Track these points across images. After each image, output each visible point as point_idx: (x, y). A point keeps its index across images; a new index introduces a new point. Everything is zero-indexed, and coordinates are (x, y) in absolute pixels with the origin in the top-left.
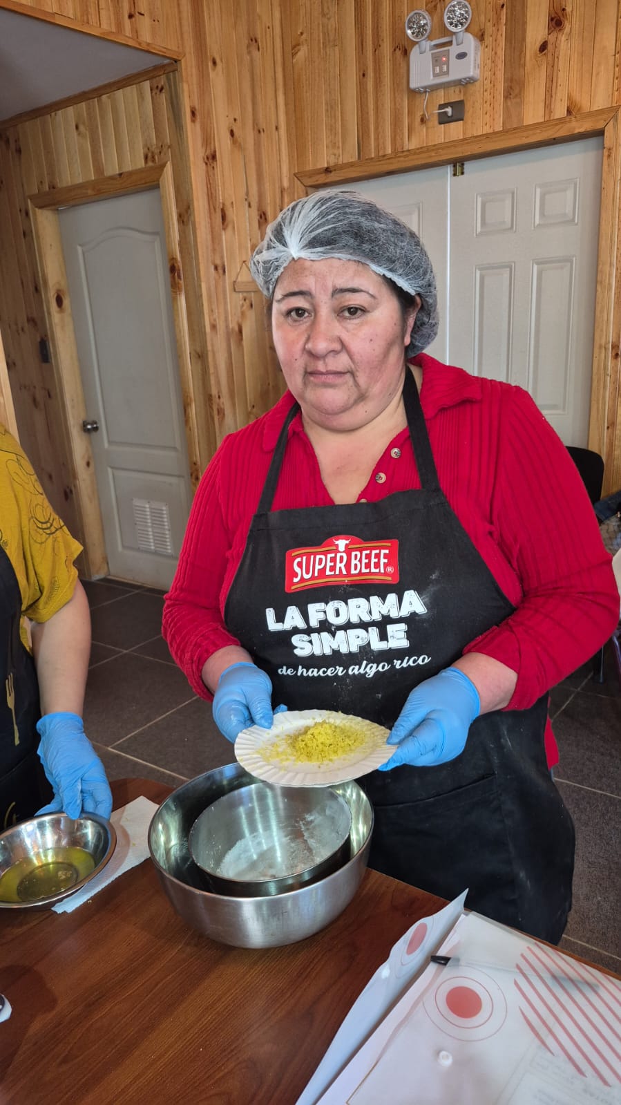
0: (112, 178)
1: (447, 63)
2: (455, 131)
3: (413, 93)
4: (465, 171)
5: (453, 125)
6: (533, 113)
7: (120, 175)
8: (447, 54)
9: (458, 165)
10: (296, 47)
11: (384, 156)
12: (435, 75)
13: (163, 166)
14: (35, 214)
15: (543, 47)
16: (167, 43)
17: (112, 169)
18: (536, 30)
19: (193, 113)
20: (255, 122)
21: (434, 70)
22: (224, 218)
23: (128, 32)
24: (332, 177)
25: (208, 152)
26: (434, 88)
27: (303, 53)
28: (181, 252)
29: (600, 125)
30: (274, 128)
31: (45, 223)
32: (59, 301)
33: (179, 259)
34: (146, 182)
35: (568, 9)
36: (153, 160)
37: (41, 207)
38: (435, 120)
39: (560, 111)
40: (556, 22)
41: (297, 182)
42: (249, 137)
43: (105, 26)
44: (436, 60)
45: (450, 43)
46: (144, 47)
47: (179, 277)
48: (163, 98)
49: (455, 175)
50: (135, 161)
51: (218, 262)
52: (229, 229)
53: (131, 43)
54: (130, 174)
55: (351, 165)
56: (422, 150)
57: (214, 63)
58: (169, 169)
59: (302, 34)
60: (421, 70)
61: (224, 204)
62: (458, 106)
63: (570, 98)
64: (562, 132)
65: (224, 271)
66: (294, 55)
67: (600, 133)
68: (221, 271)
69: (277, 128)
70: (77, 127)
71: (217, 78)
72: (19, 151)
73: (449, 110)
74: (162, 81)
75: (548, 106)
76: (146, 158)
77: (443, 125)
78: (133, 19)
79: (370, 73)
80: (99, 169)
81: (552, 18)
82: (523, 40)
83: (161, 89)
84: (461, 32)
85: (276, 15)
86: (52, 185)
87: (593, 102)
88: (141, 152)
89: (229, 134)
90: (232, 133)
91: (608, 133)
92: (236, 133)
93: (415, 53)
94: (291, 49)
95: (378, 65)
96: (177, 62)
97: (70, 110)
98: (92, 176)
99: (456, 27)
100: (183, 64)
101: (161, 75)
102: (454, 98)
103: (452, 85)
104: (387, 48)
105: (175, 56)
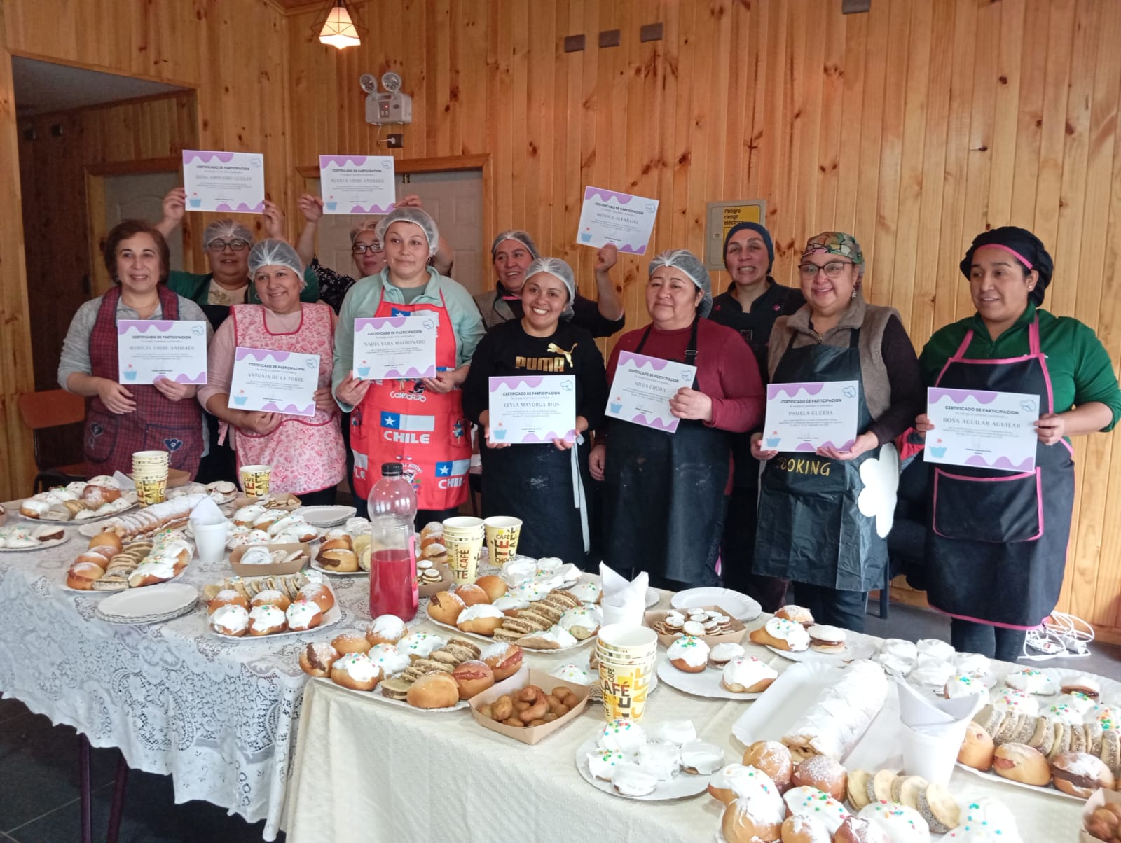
0: (145, 161)
1: (388, 109)
2: (398, 154)
3: (371, 126)
4: (410, 180)
5: (396, 149)
6: (443, 151)
7: (153, 159)
8: (387, 104)
9: (405, 175)
10: (298, 81)
12: (381, 116)
14: (88, 178)
15: (447, 109)
16: (185, 78)
17: (148, 154)
19: (205, 124)
20: (262, 130)
21: (380, 113)
23: (153, 72)
26: (385, 124)
27: (303, 85)
28: (191, 219)
29: (479, 164)
30: (280, 134)
31: (98, 186)
33: (189, 224)
35: (461, 88)
36: (176, 151)
37: (95, 175)
38: (386, 146)
39: (459, 152)
40: (454, 94)
41: (297, 174)
42: (257, 140)
43: (134, 69)
44: (382, 108)
45: (389, 98)
46: (166, 82)
47: (189, 236)
48: (185, 110)
49: (403, 182)
50: (163, 152)
53: (153, 80)
54: (160, 159)
57: (227, 90)
59: (303, 71)
60: (373, 114)
62: (398, 137)
63: (463, 143)
64: (459, 166)
66: (297, 84)
67: (479, 169)
69: (283, 134)
70: (125, 121)
71: (228, 101)
72: (81, 130)
73: (393, 141)
74: (185, 100)
75: (452, 147)
76: (171, 150)
77: (390, 149)
78: (158, 64)
79: (346, 106)
80: (138, 151)
81: (451, 92)
82: (436, 102)
83: (183, 106)
84: (396, 91)
85: (286, 56)
86: (104, 159)
87: (475, 149)
88: (168, 146)
89: (237, 139)
90: (240, 138)
91: (484, 169)
92: (244, 137)
93: (368, 99)
94: (295, 81)
95: (351, 102)
96: (194, 90)
97: (121, 109)
98: (133, 157)
99: (392, 88)
100: (198, 92)
101: (184, 96)
102: (396, 133)
103: (394, 124)
104: (356, 92)
105: (192, 87)
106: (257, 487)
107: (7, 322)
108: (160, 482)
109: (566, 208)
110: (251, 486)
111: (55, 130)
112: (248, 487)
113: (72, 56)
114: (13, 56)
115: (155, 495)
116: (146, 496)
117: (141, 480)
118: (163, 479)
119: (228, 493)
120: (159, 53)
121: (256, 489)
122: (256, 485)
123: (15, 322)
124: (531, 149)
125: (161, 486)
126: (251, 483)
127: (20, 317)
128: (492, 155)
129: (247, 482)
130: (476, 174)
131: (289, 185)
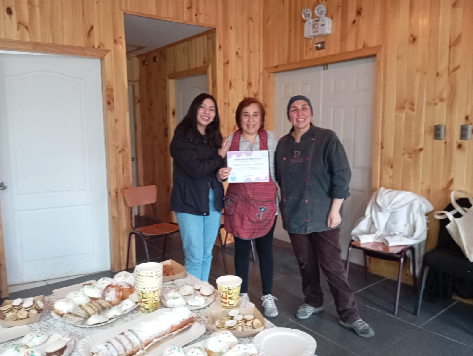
0: (192, 70)
1: (317, 28)
2: (322, 53)
3: (307, 39)
4: (328, 68)
5: (321, 51)
6: (350, 47)
7: (195, 68)
8: (317, 24)
9: (325, 65)
10: (268, 20)
11: (296, 62)
12: (314, 32)
13: (208, 66)
14: (168, 80)
15: (354, 22)
16: (210, 23)
17: (193, 66)
18: (352, 15)
19: (220, 47)
20: (249, 49)
21: (313, 30)
22: (230, 85)
23: (194, 20)
24: (278, 70)
25: (226, 61)
26: (315, 37)
27: (270, 23)
29: (374, 53)
30: (258, 50)
31: (172, 84)
32: (174, 113)
34: (203, 71)
35: (363, 8)
36: (206, 64)
37: (171, 78)
38: (315, 49)
39: (360, 47)
40: (359, 13)
41: (265, 71)
42: (245, 55)
43: (185, 19)
44: (314, 27)
45: (318, 21)
46: (201, 25)
48: (210, 41)
49: (324, 69)
50: (200, 64)
51: (226, 101)
52: (233, 90)
53: (195, 24)
54: (199, 68)
55: (284, 65)
56: (310, 60)
57: (231, 28)
58: (210, 67)
59: (270, 15)
60: (309, 31)
61: (231, 80)
62: (322, 43)
63: (364, 41)
64: (360, 55)
65: (229, 105)
66: (267, 23)
67: (374, 56)
68: (227, 105)
69: (259, 50)
70: (183, 50)
71: (232, 34)
72: (165, 58)
73: (319, 46)
74: (210, 35)
75: (356, 44)
76: (204, 62)
77: (318, 51)
78: (197, 16)
79: (293, 30)
80: (189, 66)
81: (357, 12)
82: (347, 19)
83: (210, 38)
84: (323, 16)
85: (262, 8)
86: (174, 72)
87: (373, 43)
88: (202, 60)
89: (235, 54)
90: (237, 53)
91: (377, 56)
92: (240, 53)
93: (307, 23)
94: (266, 20)
95: (296, 28)
96: (215, 29)
97: (182, 45)
98: (187, 68)
99: (320, 14)
100: (217, 30)
101: (210, 33)
102: (322, 41)
103: (321, 36)
104: (299, 21)
105: (214, 27)
106: (229, 298)
107: (120, 152)
108: (154, 292)
109: (438, 74)
110: (224, 297)
111: (155, 59)
112: (222, 297)
113: (154, 13)
114: (124, 14)
115: (150, 302)
116: (144, 302)
117: (141, 290)
118: (157, 289)
119: (208, 296)
120: (197, 9)
121: (228, 300)
122: (229, 296)
123: (124, 152)
124: (412, 38)
125: (156, 294)
126: (224, 295)
127: (126, 150)
128: (383, 47)
129: (222, 293)
130: (371, 59)
131: (261, 77)
